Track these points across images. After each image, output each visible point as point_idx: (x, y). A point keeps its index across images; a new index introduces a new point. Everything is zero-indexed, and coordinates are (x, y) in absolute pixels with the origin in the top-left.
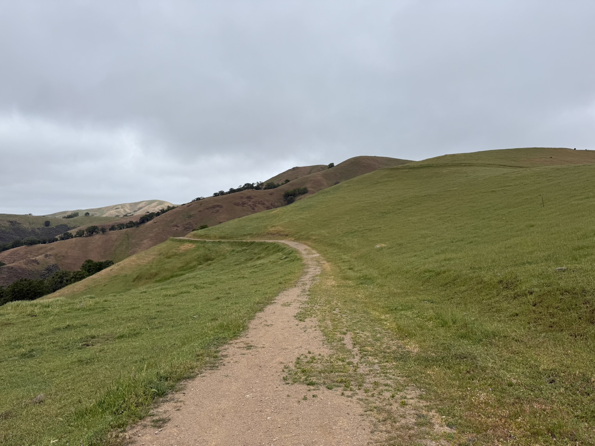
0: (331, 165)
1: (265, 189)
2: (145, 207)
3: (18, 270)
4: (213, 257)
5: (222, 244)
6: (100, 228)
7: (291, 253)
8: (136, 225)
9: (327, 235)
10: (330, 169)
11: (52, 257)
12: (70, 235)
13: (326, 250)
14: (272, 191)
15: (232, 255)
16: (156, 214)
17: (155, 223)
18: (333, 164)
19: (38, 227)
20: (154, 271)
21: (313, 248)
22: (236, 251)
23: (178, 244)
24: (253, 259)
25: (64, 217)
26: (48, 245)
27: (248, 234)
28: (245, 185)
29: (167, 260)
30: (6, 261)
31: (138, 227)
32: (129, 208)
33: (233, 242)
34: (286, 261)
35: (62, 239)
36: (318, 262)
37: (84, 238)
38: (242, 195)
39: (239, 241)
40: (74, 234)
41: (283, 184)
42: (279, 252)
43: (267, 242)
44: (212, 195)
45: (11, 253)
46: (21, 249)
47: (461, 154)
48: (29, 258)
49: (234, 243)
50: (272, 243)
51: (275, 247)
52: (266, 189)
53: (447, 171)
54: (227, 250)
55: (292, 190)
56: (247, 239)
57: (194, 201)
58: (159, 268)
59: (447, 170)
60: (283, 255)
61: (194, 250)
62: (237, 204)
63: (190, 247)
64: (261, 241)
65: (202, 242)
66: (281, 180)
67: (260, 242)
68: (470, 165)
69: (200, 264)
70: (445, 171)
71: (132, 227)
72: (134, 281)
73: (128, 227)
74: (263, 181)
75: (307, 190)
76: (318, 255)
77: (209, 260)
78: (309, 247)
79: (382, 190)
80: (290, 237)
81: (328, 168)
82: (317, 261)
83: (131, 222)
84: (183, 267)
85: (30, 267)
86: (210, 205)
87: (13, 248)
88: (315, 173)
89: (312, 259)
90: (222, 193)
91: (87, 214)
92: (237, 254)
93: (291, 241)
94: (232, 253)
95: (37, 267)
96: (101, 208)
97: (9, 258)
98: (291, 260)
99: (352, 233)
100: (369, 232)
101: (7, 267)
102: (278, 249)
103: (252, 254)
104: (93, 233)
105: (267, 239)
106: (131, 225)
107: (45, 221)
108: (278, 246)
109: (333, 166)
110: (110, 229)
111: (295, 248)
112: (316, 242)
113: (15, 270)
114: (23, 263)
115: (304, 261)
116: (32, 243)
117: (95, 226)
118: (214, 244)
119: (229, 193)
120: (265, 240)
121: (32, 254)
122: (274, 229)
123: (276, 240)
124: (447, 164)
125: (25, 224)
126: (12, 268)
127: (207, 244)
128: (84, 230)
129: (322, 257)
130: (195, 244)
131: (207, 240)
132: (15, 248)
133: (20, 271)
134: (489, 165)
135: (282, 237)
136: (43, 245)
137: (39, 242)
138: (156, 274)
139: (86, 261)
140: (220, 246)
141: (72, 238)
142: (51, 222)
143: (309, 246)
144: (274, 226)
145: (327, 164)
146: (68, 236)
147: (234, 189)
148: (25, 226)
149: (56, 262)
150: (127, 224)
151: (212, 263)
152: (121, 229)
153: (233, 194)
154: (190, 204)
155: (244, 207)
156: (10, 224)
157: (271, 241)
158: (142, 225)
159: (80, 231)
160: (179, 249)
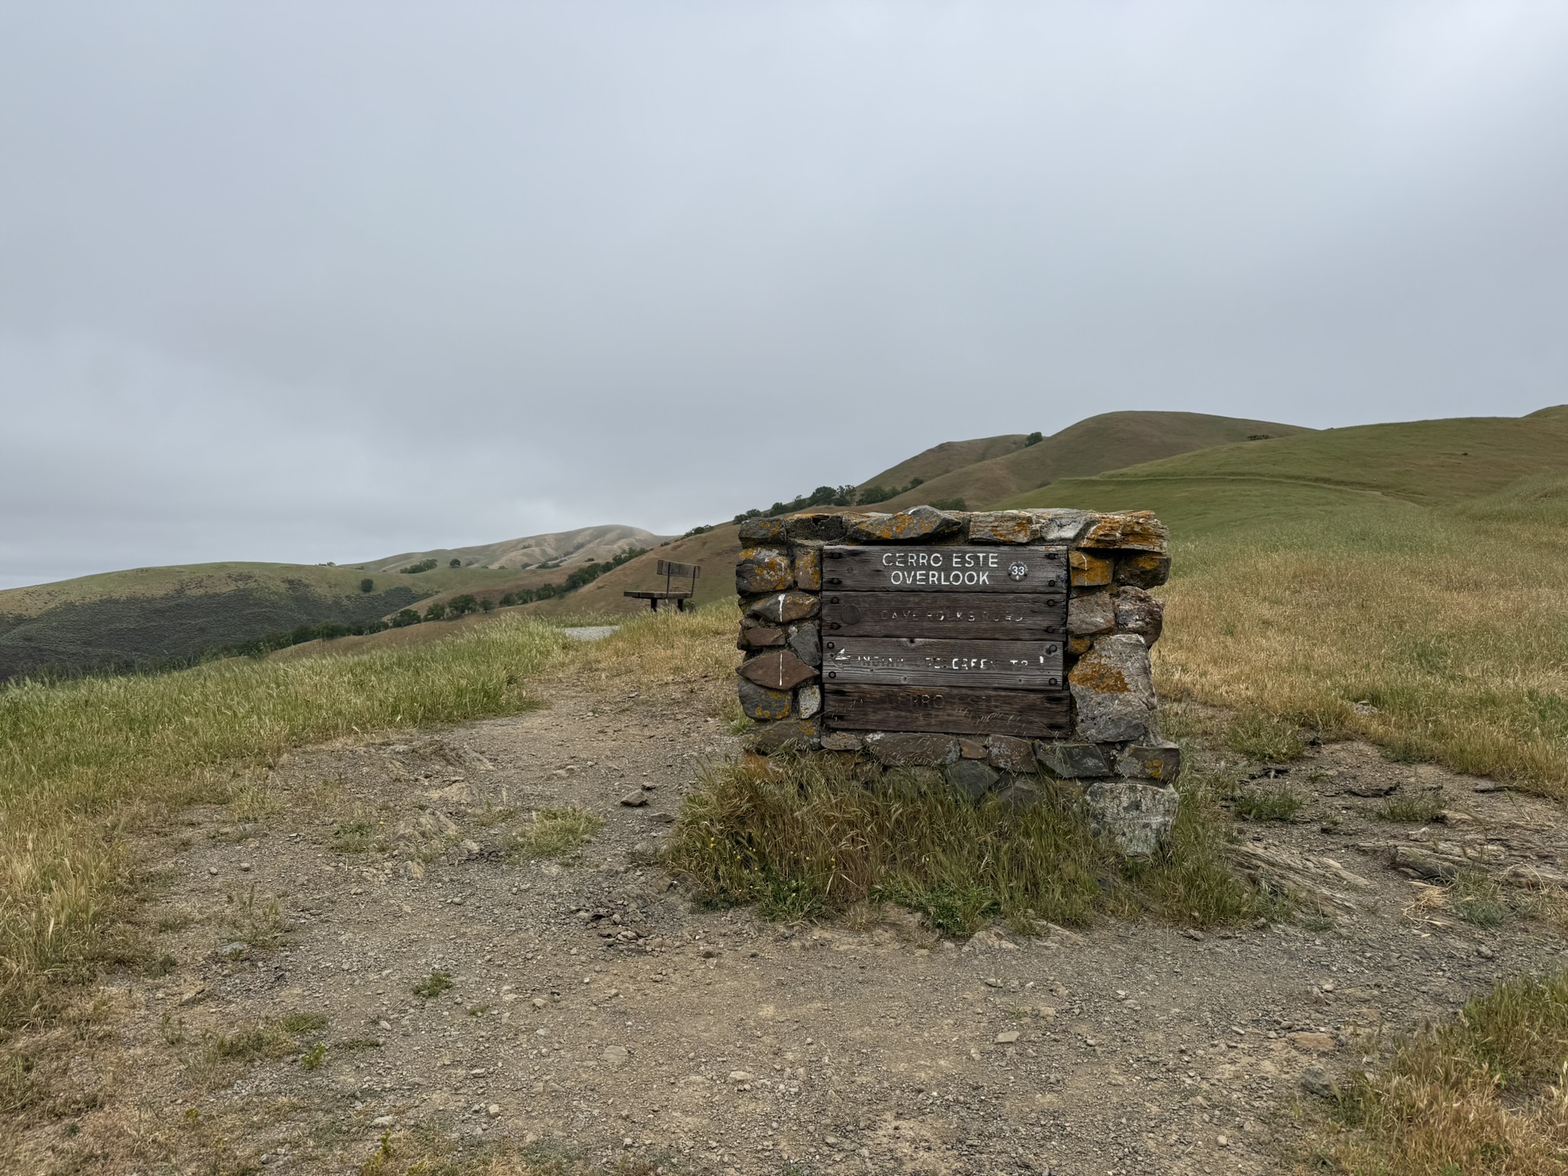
0: (1036, 437)
1: (860, 502)
6: (480, 599)
8: (559, 593)
10: (1030, 449)
12: (414, 615)
18: (1039, 433)
19: (347, 594)
25: (404, 571)
26: (368, 639)
32: (553, 546)
37: (444, 623)
40: (422, 613)
41: (905, 490)
44: (730, 519)
46: (312, 649)
52: (863, 503)
57: (689, 534)
66: (903, 477)
71: (549, 597)
73: (540, 598)
74: (856, 482)
81: (1027, 446)
83: (547, 587)
86: (726, 546)
87: (298, 642)
88: (990, 461)
90: (753, 514)
91: (455, 563)
96: (490, 546)
104: (463, 612)
106: (547, 592)
107: (362, 579)
109: (1040, 439)
110: (502, 603)
116: (333, 633)
117: (468, 595)
125: (320, 587)
128: (445, 603)
132: (302, 644)
136: (357, 638)
137: (348, 631)
141: (419, 621)
142: (375, 582)
146: (409, 619)
148: (319, 590)
150: (538, 591)
152: (525, 602)
156: (288, 586)
158: (573, 593)
159: (436, 606)
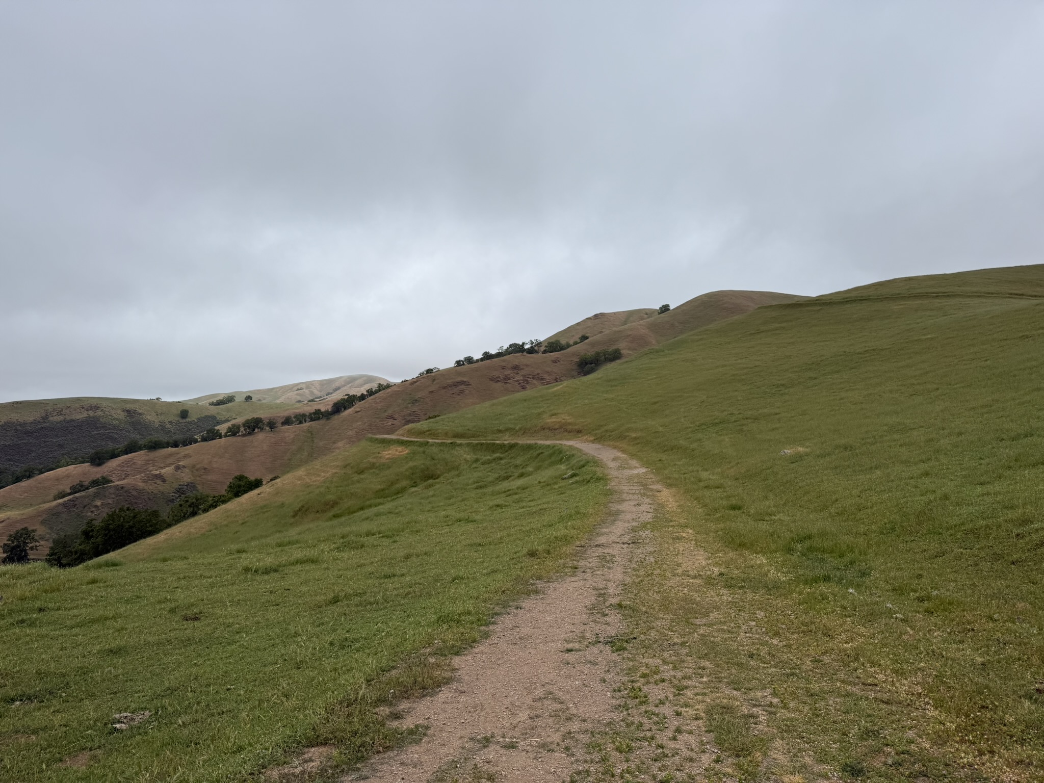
0: (665, 308)
1: (545, 352)
2: (344, 386)
3: (131, 491)
4: (439, 472)
5: (457, 448)
6: (266, 421)
7: (583, 466)
8: (325, 416)
9: (661, 429)
10: (662, 315)
11: (187, 470)
12: (217, 432)
13: (660, 460)
14: (556, 356)
15: (474, 468)
16: (359, 397)
17: (357, 412)
18: (668, 305)
19: (169, 420)
20: (330, 497)
21: (633, 456)
22: (481, 461)
23: (378, 447)
24: (511, 476)
25: (212, 404)
26: (182, 450)
27: (507, 430)
28: (511, 346)
29: (356, 477)
30: (114, 476)
31: (328, 419)
32: (318, 389)
33: (477, 444)
34: (573, 483)
35: (204, 439)
36: (645, 486)
37: (239, 439)
38: (504, 364)
39: (489, 442)
40: (223, 432)
41: (576, 343)
42: (561, 464)
43: (541, 444)
44: (452, 364)
45: (123, 463)
46: (139, 457)
47: (924, 276)
48: (151, 471)
49: (479, 446)
50: (549, 446)
51: (554, 453)
52: (547, 353)
53: (902, 307)
54: (465, 459)
55: (593, 353)
56: (504, 439)
57: (421, 374)
58: (341, 492)
59: (901, 305)
60: (567, 469)
61: (406, 458)
62: (496, 380)
63: (400, 452)
64: (529, 442)
65: (421, 445)
66: (573, 336)
67: (527, 444)
68: (948, 296)
69: (415, 485)
70: (895, 307)
71: (318, 419)
72: (294, 516)
73: (312, 420)
74: (542, 338)
75: (620, 353)
76: (644, 470)
77: (432, 477)
78: (623, 453)
79: (769, 346)
80: (584, 435)
81: (659, 314)
82: (641, 484)
83: (318, 412)
84: (383, 490)
85: (151, 487)
86: (450, 381)
87: (127, 454)
88: (634, 323)
89: (630, 479)
90: (469, 360)
91: (248, 398)
92: (482, 467)
93: (588, 442)
94: (475, 465)
95: (161, 487)
96: (273, 389)
97: (119, 472)
98: (583, 480)
99: (716, 424)
100: (754, 423)
101: (114, 486)
102: (559, 456)
103: (510, 466)
104: (254, 430)
105: (541, 439)
106: (317, 415)
107: (181, 410)
108: (560, 452)
109: (669, 309)
110: (283, 424)
111: (594, 456)
112: (638, 443)
113: (126, 491)
114: (141, 479)
115: (612, 484)
116: (154, 446)
117: (257, 418)
118: (442, 448)
119: (482, 360)
120: (538, 440)
121: (156, 464)
122: (554, 420)
123: (558, 440)
124: (898, 294)
125: (150, 415)
126: (122, 488)
127: (430, 448)
128: (239, 425)
129: (652, 476)
130: (410, 448)
131: (430, 441)
132: (130, 455)
133: (134, 493)
134: (989, 293)
135: (570, 434)
136: (174, 449)
137: (167, 445)
138: (335, 504)
139: (236, 478)
140: (453, 452)
141: (221, 437)
142: (190, 411)
143: (623, 451)
144: (555, 414)
145: (657, 306)
146: (213, 435)
147: (490, 352)
149: (193, 478)
150: (310, 414)
151: (436, 483)
152: (301, 423)
153: (489, 361)
154: (415, 380)
155: (508, 385)
157: (548, 443)
158: (336, 417)
159: (234, 426)
160: (380, 457)
